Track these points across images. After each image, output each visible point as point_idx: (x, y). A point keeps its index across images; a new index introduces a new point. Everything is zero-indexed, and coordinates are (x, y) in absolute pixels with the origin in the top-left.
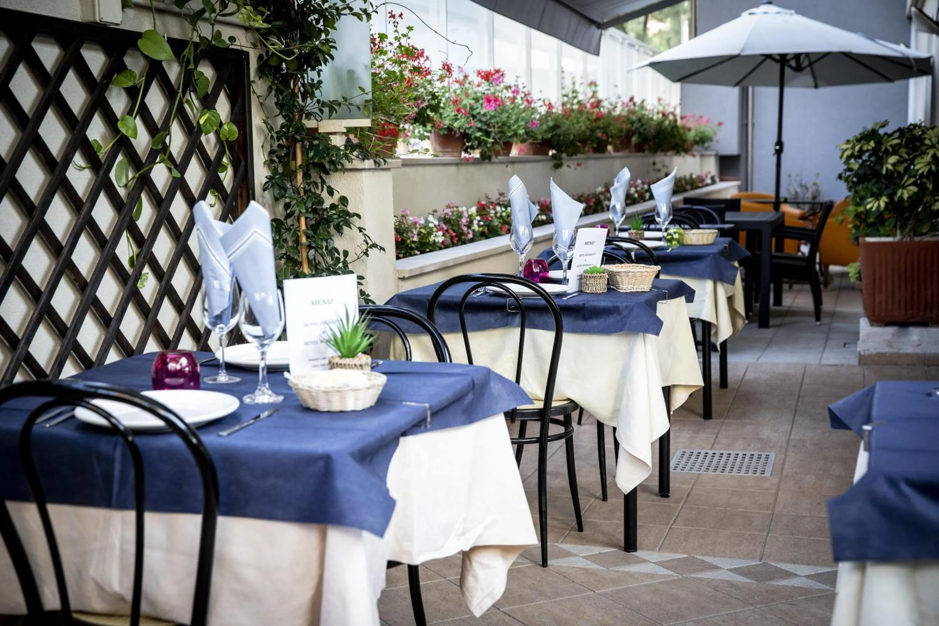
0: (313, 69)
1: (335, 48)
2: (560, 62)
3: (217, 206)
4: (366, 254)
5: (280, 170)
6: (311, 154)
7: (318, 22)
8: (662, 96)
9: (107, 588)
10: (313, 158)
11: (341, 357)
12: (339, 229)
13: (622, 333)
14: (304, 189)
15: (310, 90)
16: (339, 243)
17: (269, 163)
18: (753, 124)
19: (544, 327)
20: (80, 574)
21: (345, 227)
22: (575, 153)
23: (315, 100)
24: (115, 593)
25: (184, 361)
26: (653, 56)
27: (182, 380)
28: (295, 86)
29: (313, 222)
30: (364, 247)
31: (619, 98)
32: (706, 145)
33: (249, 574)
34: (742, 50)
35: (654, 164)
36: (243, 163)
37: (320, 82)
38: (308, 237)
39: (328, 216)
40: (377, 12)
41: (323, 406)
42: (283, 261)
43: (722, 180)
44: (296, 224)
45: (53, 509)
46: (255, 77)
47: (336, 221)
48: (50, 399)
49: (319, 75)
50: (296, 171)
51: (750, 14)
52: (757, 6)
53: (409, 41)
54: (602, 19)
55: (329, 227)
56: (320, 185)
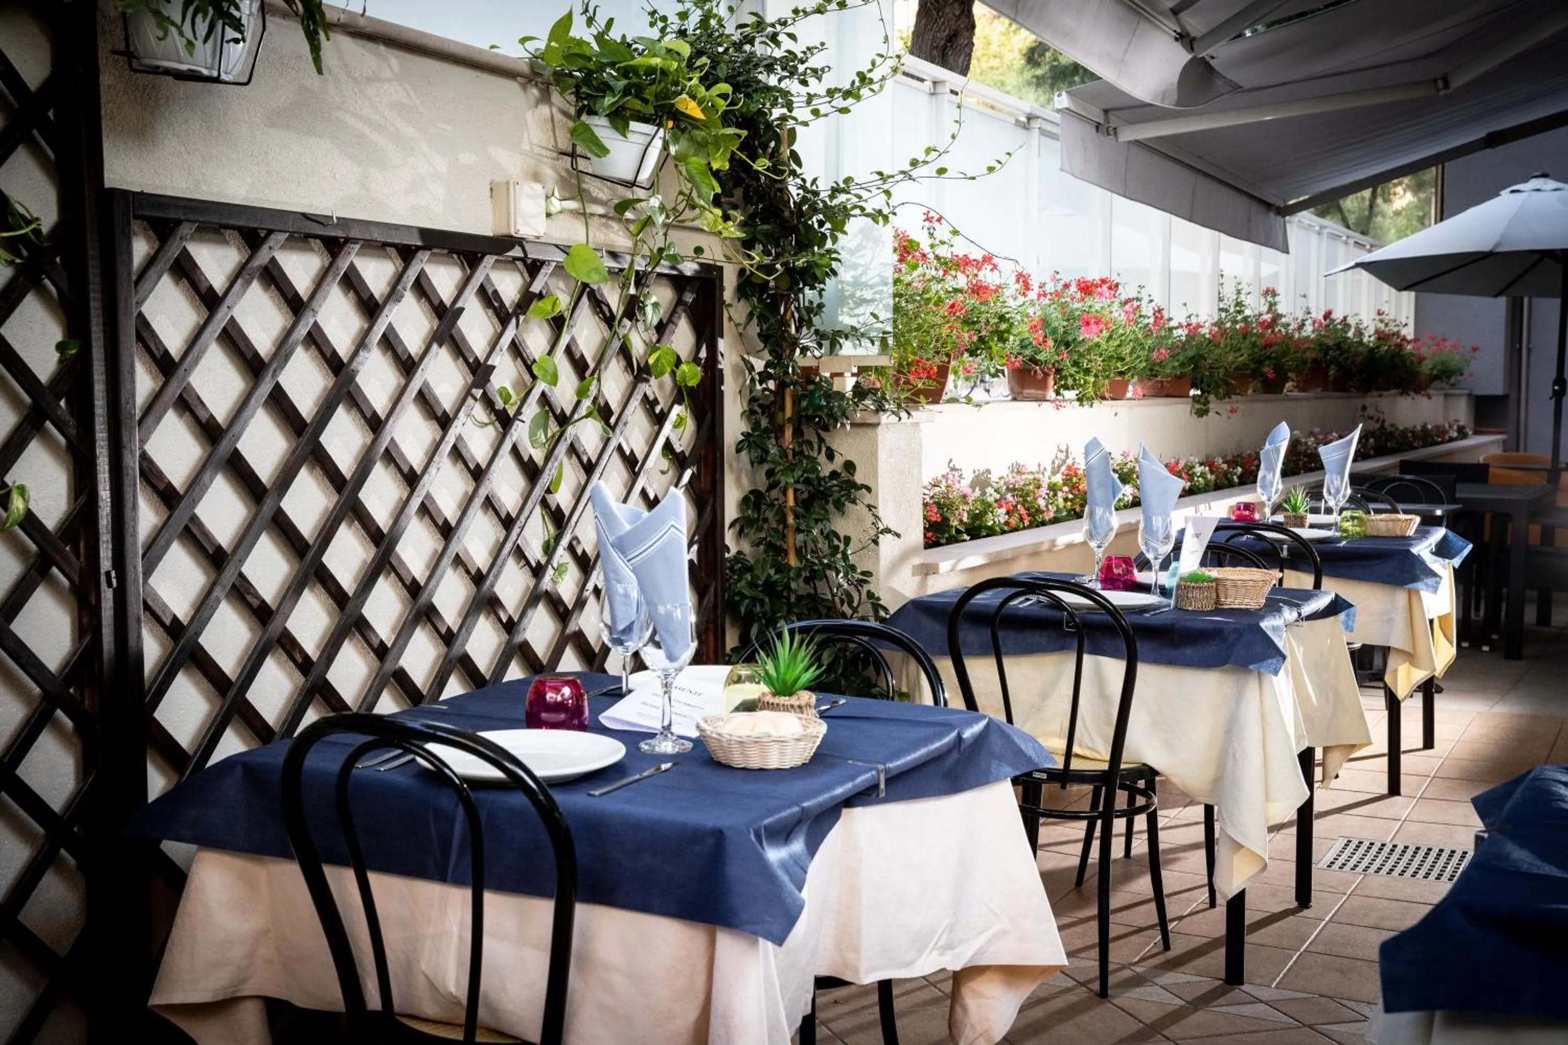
0: (812, 288)
1: (839, 261)
2: (1216, 261)
3: (671, 473)
4: (876, 542)
5: (764, 423)
6: (804, 404)
7: (821, 223)
8: (1385, 308)
9: (439, 987)
10: (806, 409)
11: (774, 695)
12: (839, 506)
13: (1227, 666)
14: (793, 450)
15: (806, 318)
16: (841, 526)
17: (749, 414)
18: (1529, 350)
19: (1114, 655)
20: (410, 964)
21: (847, 503)
22: (1228, 395)
23: (813, 329)
24: (451, 993)
25: (567, 691)
26: (1370, 251)
27: (562, 716)
28: (786, 311)
29: (805, 495)
30: (873, 532)
31: (1309, 313)
32: (1453, 380)
33: (618, 981)
34: (1496, 246)
35: (1364, 408)
36: (709, 416)
37: (820, 306)
38: (797, 516)
39: (826, 489)
40: (895, 214)
41: (738, 761)
42: (762, 547)
43: (1476, 433)
44: (782, 499)
45: (375, 879)
46: (733, 299)
47: (836, 495)
48: (371, 738)
49: (821, 296)
50: (784, 425)
51: (1513, 192)
52: (1525, 180)
53: (952, 249)
54: (1285, 201)
55: (827, 502)
56: (816, 446)
